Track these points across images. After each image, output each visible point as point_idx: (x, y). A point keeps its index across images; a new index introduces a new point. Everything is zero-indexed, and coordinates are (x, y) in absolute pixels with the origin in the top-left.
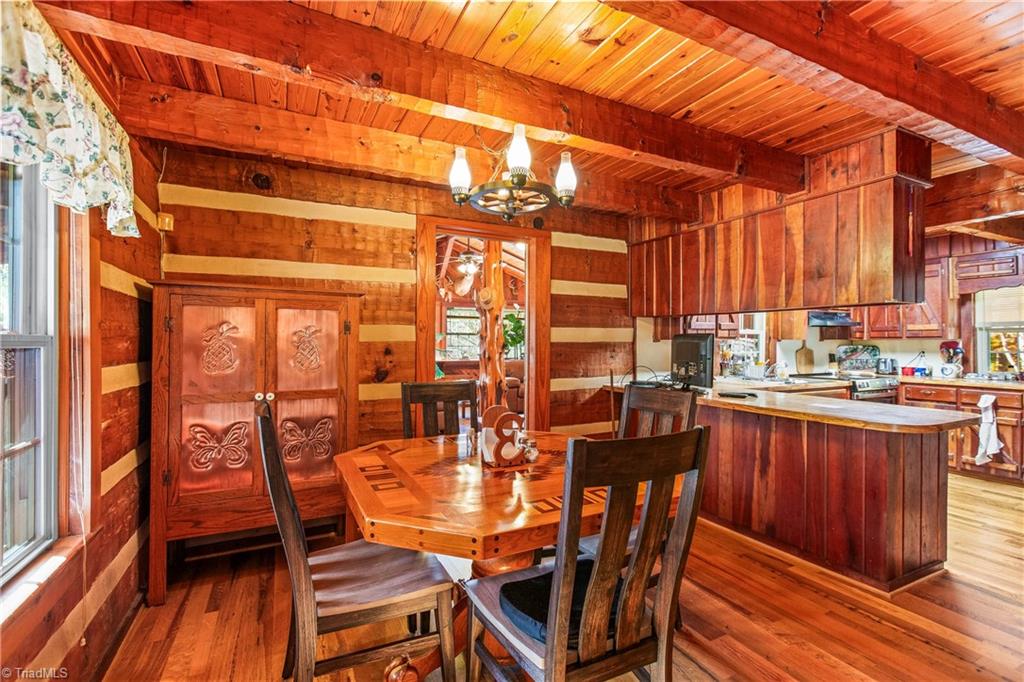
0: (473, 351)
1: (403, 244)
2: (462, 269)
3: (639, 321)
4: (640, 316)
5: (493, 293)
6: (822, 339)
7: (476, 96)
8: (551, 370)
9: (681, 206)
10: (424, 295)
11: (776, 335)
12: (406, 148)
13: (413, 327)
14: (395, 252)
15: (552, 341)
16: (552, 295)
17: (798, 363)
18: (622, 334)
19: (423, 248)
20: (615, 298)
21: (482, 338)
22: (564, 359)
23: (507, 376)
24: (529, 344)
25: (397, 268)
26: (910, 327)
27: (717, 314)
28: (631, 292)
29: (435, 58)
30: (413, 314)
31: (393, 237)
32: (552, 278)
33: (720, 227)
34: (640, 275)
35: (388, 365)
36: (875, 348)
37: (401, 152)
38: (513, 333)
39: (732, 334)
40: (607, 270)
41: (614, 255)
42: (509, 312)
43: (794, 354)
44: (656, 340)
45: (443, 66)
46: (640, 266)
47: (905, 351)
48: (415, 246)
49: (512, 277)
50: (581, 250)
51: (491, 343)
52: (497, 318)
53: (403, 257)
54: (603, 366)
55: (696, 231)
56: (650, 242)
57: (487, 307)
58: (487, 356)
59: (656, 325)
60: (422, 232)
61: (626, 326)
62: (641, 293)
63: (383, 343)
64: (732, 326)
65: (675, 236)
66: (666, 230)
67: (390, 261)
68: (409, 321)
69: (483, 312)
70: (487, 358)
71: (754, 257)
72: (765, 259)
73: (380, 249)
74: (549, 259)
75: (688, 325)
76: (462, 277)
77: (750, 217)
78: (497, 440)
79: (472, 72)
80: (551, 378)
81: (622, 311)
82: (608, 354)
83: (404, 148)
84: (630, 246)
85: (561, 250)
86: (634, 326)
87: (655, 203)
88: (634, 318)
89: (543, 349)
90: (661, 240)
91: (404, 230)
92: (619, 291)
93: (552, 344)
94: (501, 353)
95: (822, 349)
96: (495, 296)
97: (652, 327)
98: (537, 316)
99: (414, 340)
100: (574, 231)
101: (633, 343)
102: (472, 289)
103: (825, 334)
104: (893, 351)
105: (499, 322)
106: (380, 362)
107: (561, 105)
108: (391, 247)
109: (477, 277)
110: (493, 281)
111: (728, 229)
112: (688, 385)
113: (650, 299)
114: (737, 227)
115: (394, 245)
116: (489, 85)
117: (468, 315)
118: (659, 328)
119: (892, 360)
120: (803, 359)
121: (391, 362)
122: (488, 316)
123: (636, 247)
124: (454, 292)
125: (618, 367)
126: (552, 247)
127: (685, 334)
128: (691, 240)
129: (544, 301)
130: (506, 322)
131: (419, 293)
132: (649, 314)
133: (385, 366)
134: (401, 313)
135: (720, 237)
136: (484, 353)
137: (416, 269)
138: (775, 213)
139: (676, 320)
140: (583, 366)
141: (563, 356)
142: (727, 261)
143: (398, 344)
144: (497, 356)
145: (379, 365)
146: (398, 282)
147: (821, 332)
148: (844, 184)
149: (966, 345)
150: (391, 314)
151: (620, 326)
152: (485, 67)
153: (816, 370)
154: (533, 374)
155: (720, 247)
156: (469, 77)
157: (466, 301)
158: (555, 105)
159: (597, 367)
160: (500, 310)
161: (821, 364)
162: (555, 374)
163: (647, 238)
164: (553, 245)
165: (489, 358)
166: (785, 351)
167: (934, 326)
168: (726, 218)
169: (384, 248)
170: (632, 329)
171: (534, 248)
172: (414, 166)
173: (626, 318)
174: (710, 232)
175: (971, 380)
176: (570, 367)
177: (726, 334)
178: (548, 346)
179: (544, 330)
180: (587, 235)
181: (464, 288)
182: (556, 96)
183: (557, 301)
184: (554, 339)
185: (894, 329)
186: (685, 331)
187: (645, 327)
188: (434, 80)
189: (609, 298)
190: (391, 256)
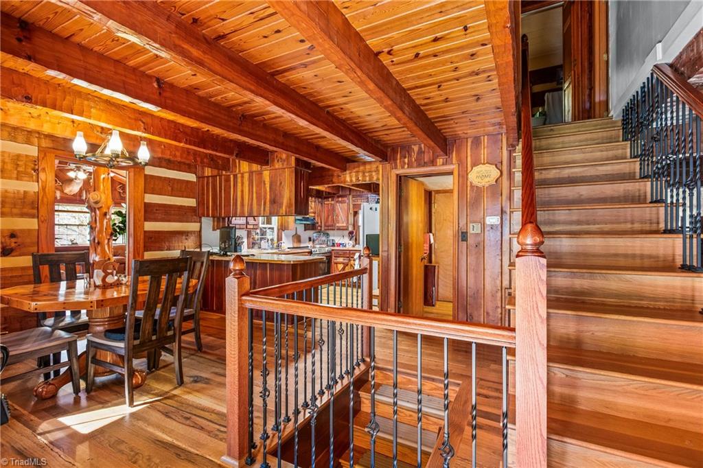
0: (83, 238)
1: (26, 165)
2: (71, 174)
3: (204, 219)
4: (204, 216)
5: (103, 195)
6: (305, 230)
7: (90, 112)
8: (144, 247)
9: (220, 162)
10: (45, 199)
11: (283, 228)
12: (36, 115)
13: (36, 220)
14: (18, 169)
15: (145, 230)
16: (145, 203)
17: (294, 242)
18: (193, 226)
19: (44, 169)
20: (188, 207)
21: (91, 228)
22: (154, 240)
23: (114, 256)
24: (129, 231)
25: (21, 180)
26: (337, 225)
27: (247, 217)
28: (198, 203)
29: (65, 92)
30: (36, 211)
31: (18, 160)
32: (145, 193)
33: (239, 175)
34: (203, 194)
35: (13, 245)
36: (328, 234)
37: (32, 117)
38: (121, 225)
39: (255, 227)
40: (183, 190)
41: (188, 182)
42: (117, 209)
43: (291, 237)
44: (214, 230)
45: (70, 96)
46: (203, 189)
47: (338, 236)
48: (37, 167)
49: (120, 183)
50: (165, 178)
51: (100, 231)
52: (105, 214)
53: (26, 173)
54: (180, 244)
55: (229, 175)
56: (208, 177)
57: (96, 206)
58: (96, 241)
59: (214, 222)
60: (43, 158)
61: (195, 222)
62: (204, 204)
63: (8, 230)
64: (255, 223)
65: (220, 176)
66: (215, 172)
67: (15, 176)
68: (33, 216)
69: (92, 209)
70: (96, 243)
71: (252, 192)
72: (256, 193)
73: (5, 167)
74: (143, 182)
75: (230, 222)
76: (70, 181)
77: (251, 173)
78: (103, 274)
79: (88, 101)
80: (145, 251)
81: (193, 214)
82: (184, 237)
83: (35, 115)
84: (198, 178)
85: (152, 177)
86: (200, 222)
87: (205, 160)
88: (200, 218)
89: (139, 234)
90: (214, 177)
91: (26, 156)
92: (191, 202)
93: (145, 232)
94: (109, 239)
95: (305, 235)
96: (103, 197)
97: (212, 223)
98: (134, 215)
99: (37, 228)
100: (160, 167)
101: (200, 231)
102: (81, 190)
103: (307, 228)
104: (334, 236)
105: (108, 217)
106: (5, 242)
107: (140, 120)
108: (15, 166)
109: (86, 182)
110: (102, 187)
111: (242, 177)
112: (226, 252)
113: (208, 208)
114: (246, 176)
115: (18, 165)
116: (98, 107)
117: (77, 210)
118: (216, 223)
119: (333, 240)
120: (296, 240)
121: (15, 243)
122: (98, 212)
123: (201, 179)
124: (62, 191)
125: (190, 244)
126: (145, 175)
127: (228, 226)
128: (228, 180)
129: (139, 205)
130: (113, 217)
131: (40, 198)
132: (208, 216)
133: (10, 245)
134: (25, 210)
135: (239, 180)
136: (94, 239)
137: (38, 182)
138: (260, 173)
139: (224, 219)
140: (167, 244)
141: (153, 239)
142: (242, 191)
143: (22, 231)
144: (106, 241)
145: (5, 245)
146: (22, 189)
147: (305, 227)
148: (281, 166)
149: (356, 233)
150: (15, 211)
151: (192, 222)
152: (96, 99)
153: (302, 245)
154: (132, 250)
155: (239, 185)
156: (86, 102)
157: (75, 199)
158: (136, 120)
159: (176, 244)
160: (109, 208)
161: (305, 242)
162: (147, 249)
163: (206, 175)
164: (146, 173)
165: (99, 243)
166: (286, 236)
167: (345, 225)
168: (242, 172)
169: (9, 167)
170: (199, 224)
171: (132, 174)
172: (42, 126)
173: (195, 217)
174: (235, 176)
175: (357, 247)
176: (158, 245)
177: (252, 227)
178: (143, 233)
179: (139, 223)
180: (170, 169)
181: (74, 189)
182: (137, 115)
183: (148, 207)
184: (146, 229)
185: (332, 226)
186: (228, 225)
187: (207, 223)
188: (64, 102)
189: (184, 206)
190: (15, 172)
